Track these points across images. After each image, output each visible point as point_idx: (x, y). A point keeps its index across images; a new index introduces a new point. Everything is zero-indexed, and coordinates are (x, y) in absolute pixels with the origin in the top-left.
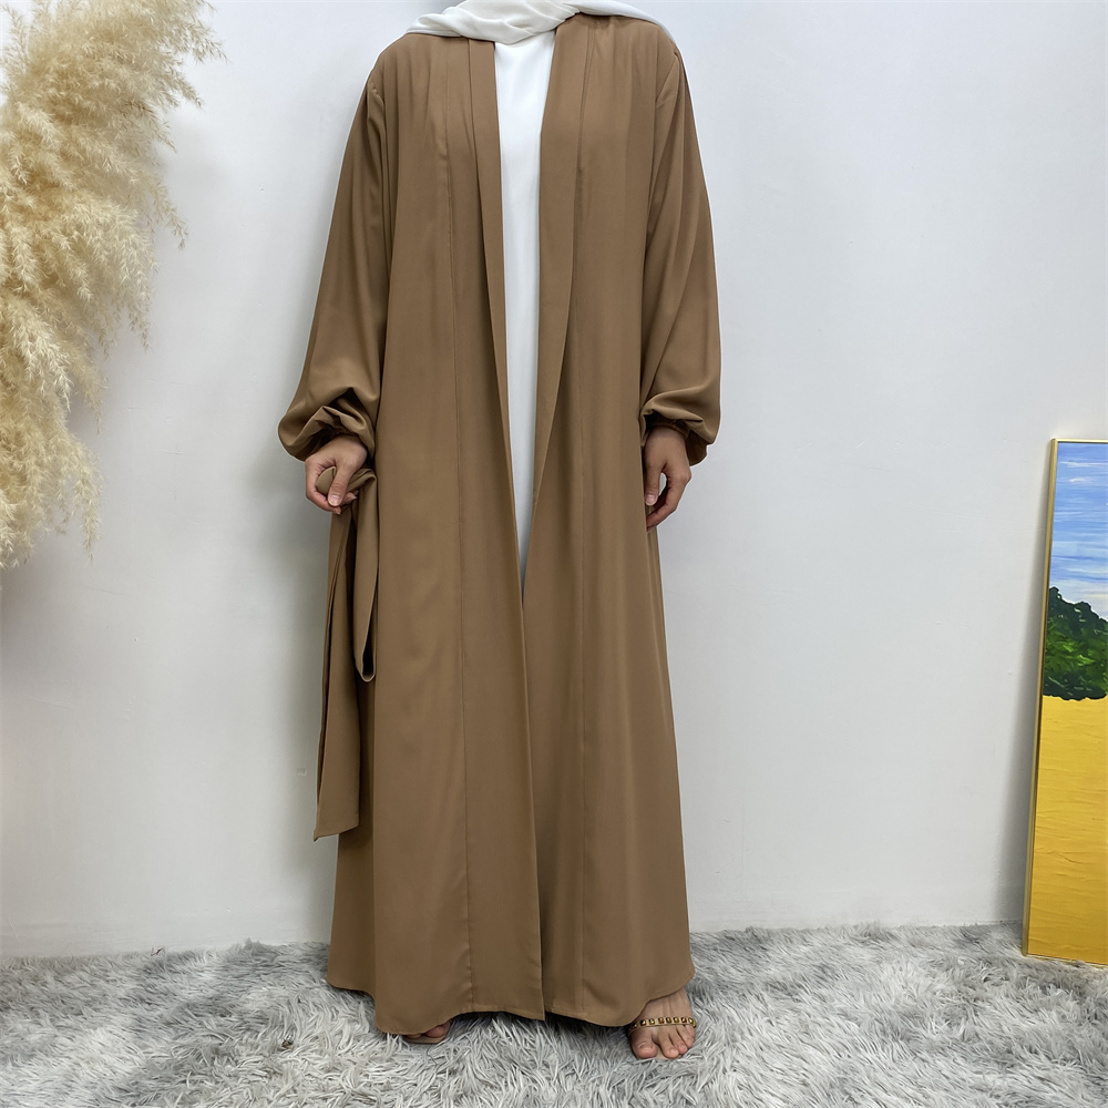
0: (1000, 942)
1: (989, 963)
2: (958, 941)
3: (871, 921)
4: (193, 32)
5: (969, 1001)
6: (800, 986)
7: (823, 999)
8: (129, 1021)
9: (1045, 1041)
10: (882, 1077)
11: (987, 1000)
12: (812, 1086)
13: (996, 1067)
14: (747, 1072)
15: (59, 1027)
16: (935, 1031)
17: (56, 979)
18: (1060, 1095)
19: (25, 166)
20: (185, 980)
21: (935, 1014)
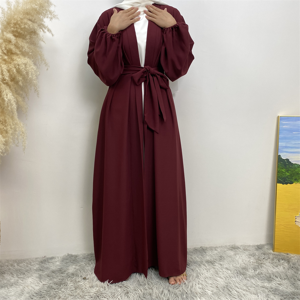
0: (267, 249)
1: (264, 254)
2: (256, 249)
3: (233, 244)
4: (50, 12)
5: (259, 264)
6: (215, 262)
7: (221, 265)
8: (38, 276)
9: (280, 274)
10: (237, 285)
11: (264, 264)
12: (219, 288)
13: (267, 281)
14: (202, 284)
15: (19, 278)
16: (251, 272)
17: (17, 265)
18: (284, 288)
19: (6, 48)
20: (52, 264)
21: (251, 268)
